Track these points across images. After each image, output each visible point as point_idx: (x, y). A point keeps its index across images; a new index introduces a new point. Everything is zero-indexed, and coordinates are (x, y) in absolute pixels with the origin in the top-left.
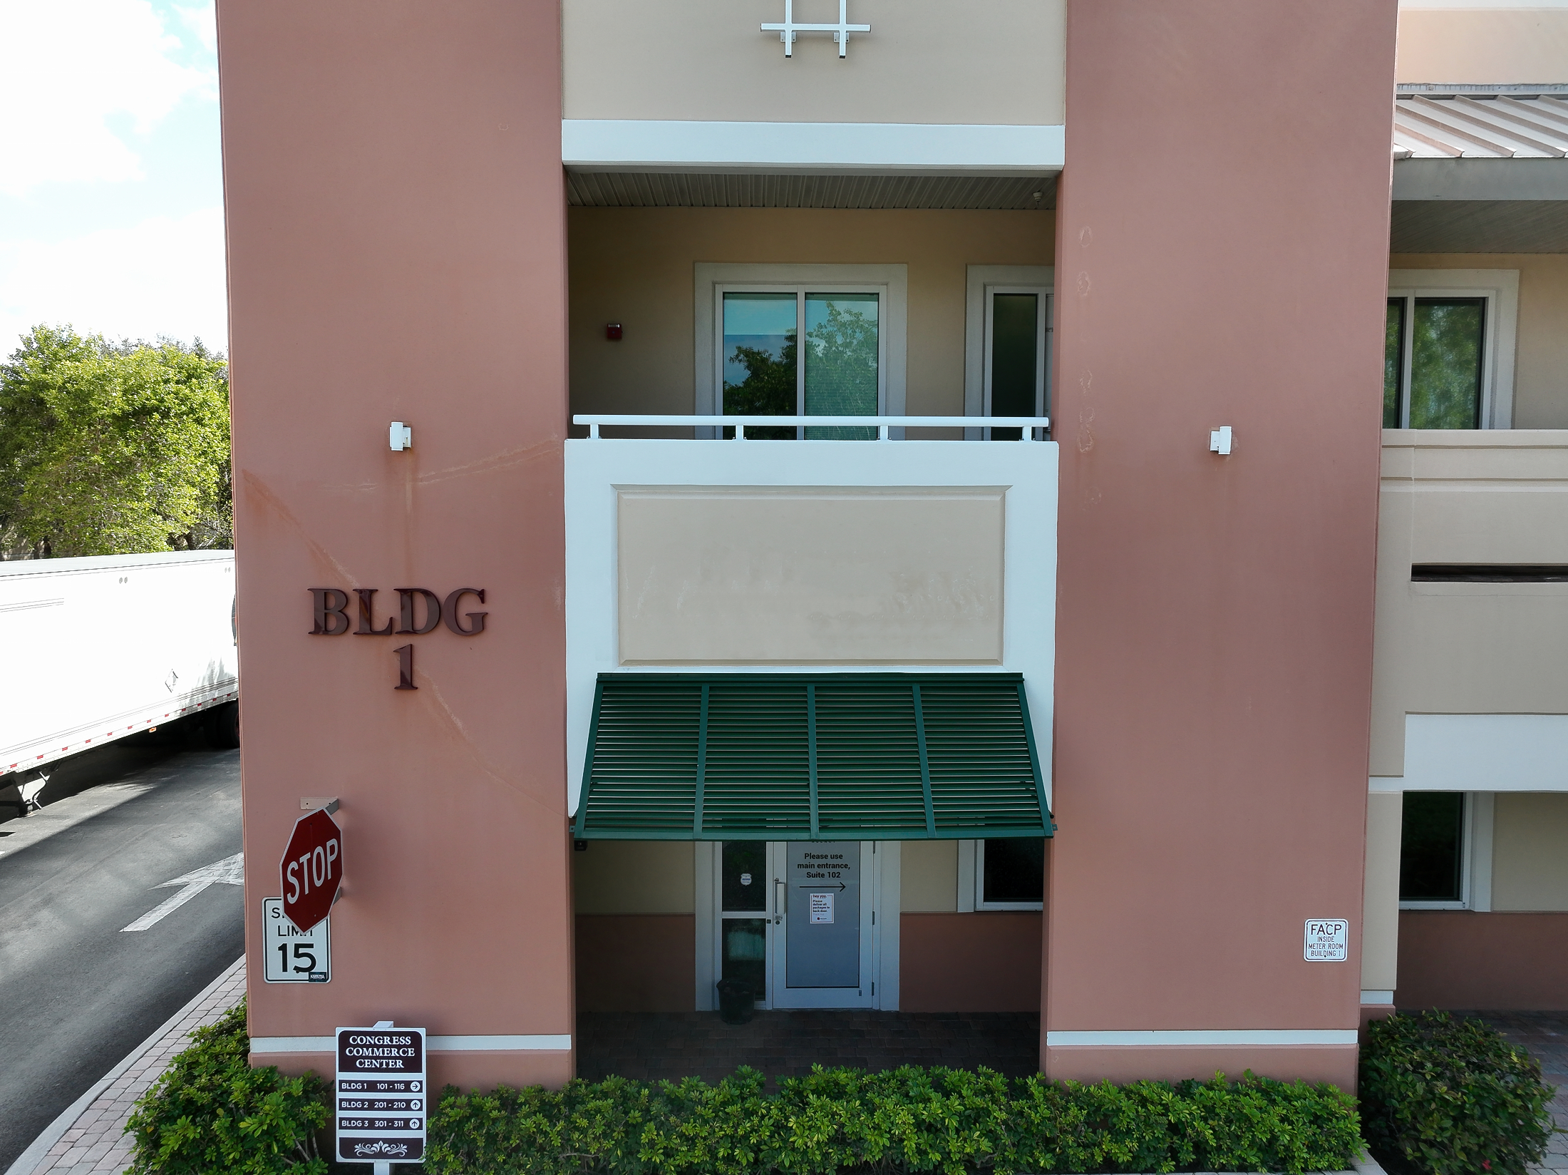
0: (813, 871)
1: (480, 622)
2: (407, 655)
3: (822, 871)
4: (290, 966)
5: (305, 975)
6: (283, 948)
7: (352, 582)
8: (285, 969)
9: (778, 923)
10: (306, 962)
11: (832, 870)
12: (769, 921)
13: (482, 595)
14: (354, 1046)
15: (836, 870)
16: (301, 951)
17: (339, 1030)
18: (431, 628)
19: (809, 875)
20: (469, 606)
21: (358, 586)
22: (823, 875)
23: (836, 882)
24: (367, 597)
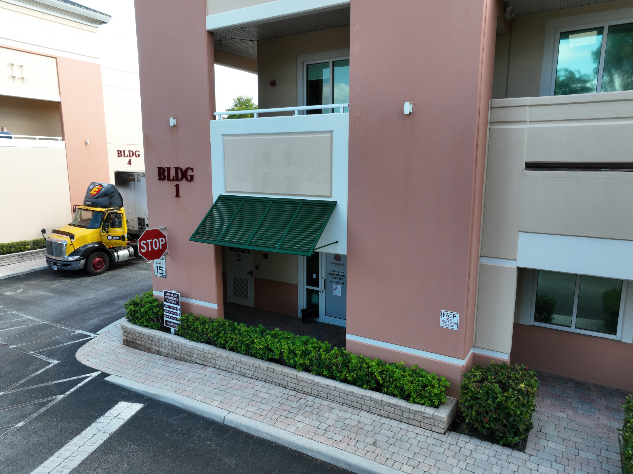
0: (334, 276)
1: (192, 177)
2: (177, 186)
3: (337, 277)
4: (159, 273)
5: (161, 275)
6: (157, 267)
7: (165, 165)
8: (158, 273)
9: (323, 293)
10: (161, 272)
11: (340, 277)
12: (320, 292)
13: (192, 169)
14: (167, 295)
15: (342, 277)
16: (161, 268)
17: (164, 290)
18: (181, 179)
19: (333, 278)
20: (190, 173)
21: (167, 167)
22: (337, 278)
23: (341, 281)
24: (169, 169)
